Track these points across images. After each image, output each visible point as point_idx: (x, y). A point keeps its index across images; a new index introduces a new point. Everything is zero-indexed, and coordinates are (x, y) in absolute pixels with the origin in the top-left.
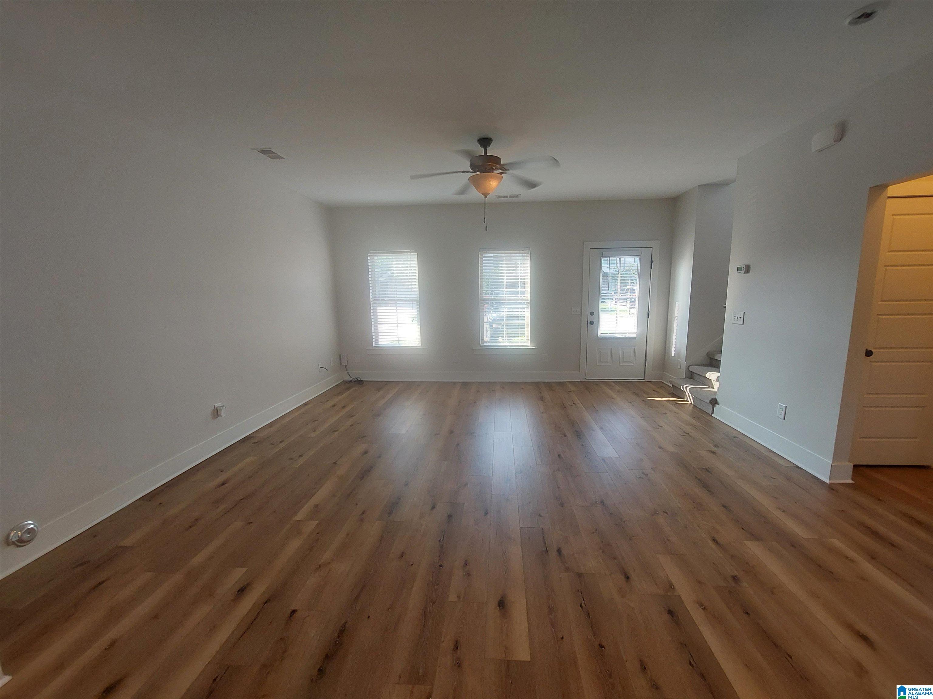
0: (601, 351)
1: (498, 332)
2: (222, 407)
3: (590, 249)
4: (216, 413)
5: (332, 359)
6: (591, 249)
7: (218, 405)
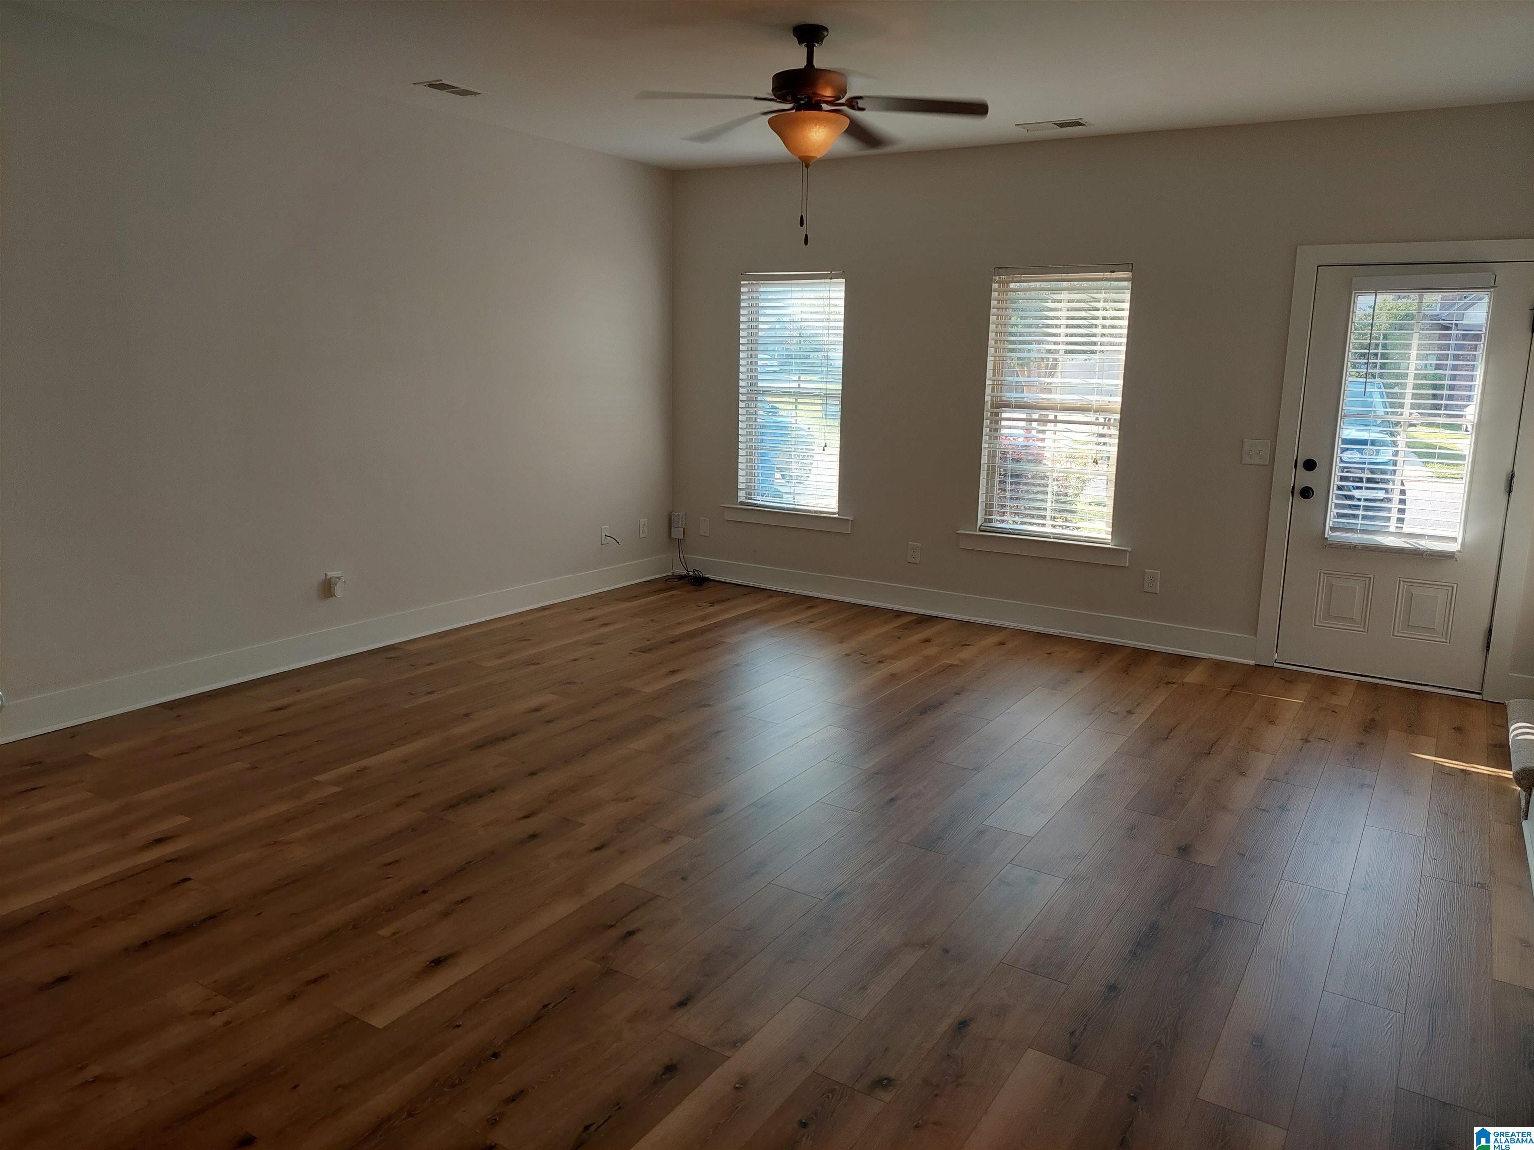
0: (1334, 584)
1: (1032, 496)
2: (339, 578)
3: (1318, 266)
4: (327, 589)
5: (643, 521)
6: (1320, 267)
7: (331, 574)
